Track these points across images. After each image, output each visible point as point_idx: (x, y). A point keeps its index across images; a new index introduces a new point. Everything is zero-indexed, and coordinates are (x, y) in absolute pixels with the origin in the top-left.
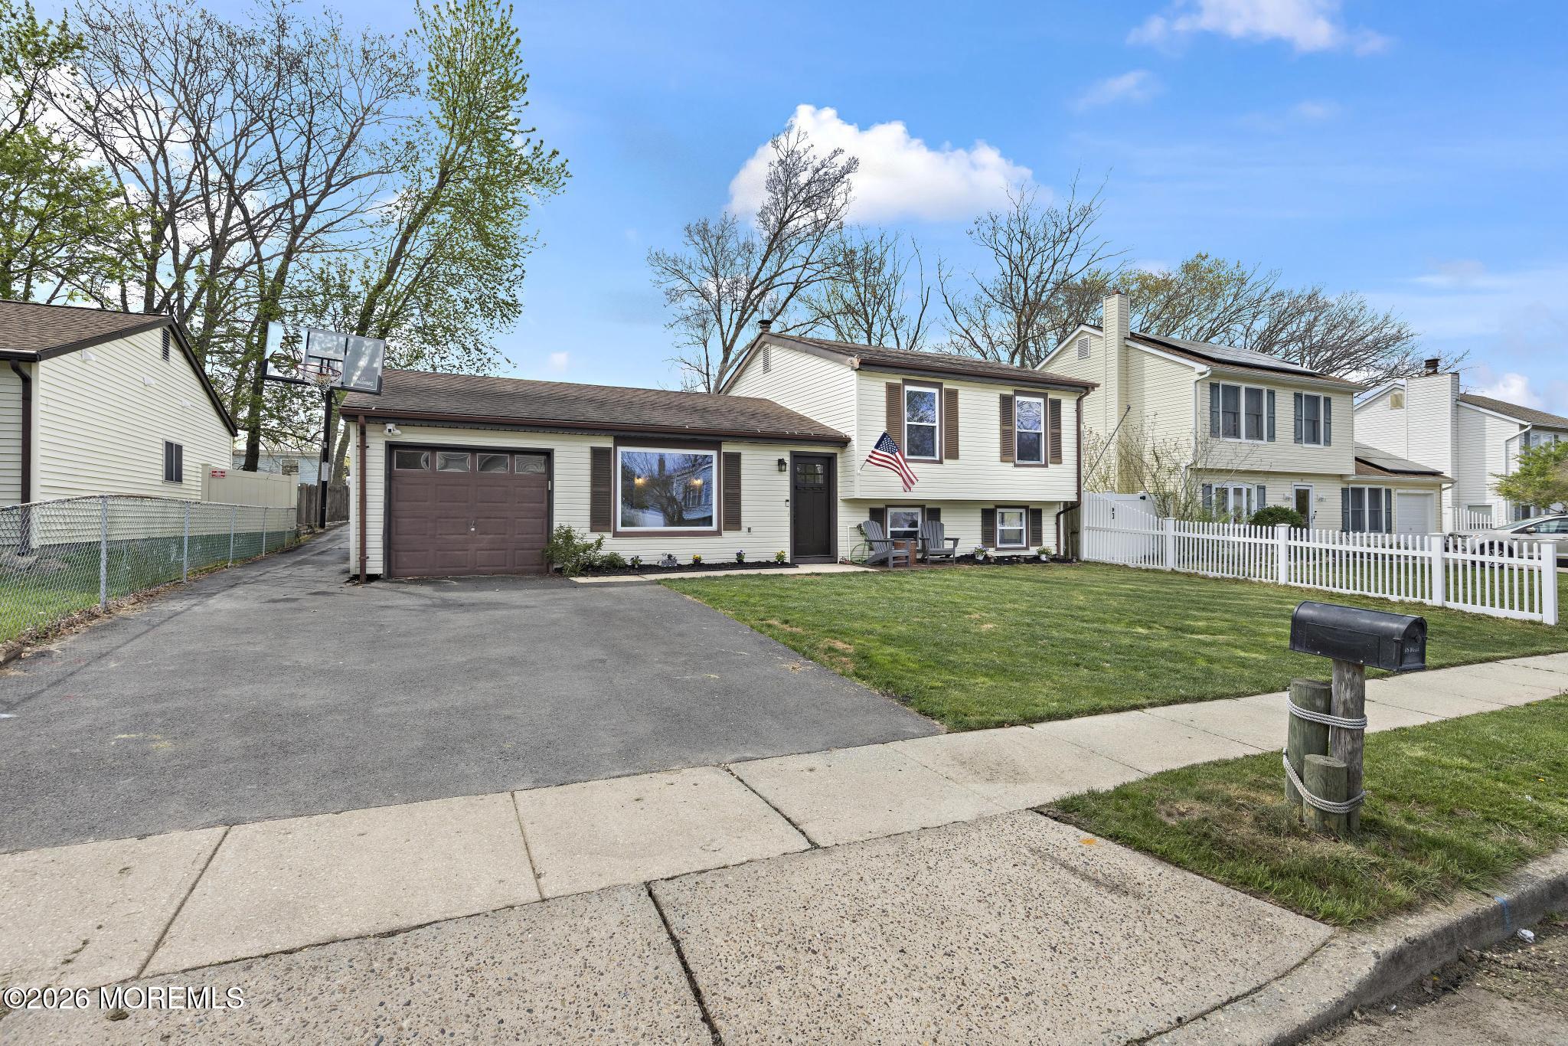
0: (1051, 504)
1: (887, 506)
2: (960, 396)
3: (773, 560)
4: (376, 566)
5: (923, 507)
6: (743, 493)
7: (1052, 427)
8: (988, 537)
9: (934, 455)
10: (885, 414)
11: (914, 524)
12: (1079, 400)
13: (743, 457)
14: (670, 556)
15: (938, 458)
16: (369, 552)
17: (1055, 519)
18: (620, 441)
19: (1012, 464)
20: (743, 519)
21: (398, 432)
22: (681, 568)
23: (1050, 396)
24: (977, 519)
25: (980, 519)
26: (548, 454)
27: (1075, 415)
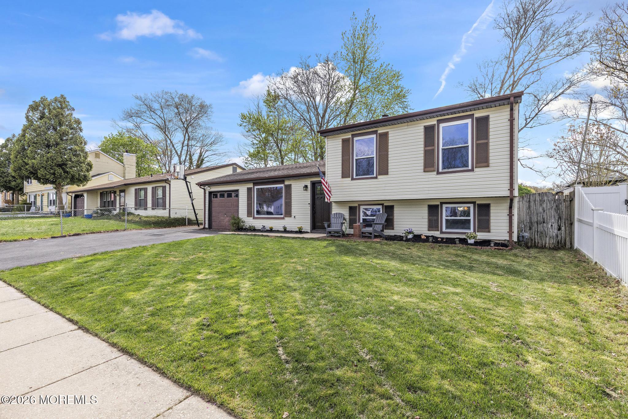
1: (360, 205)
2: (390, 135)
4: (207, 226)
5: (382, 205)
7: (479, 139)
9: (373, 174)
10: (341, 156)
12: (511, 108)
13: (292, 186)
14: (264, 226)
15: (375, 176)
16: (206, 222)
19: (436, 173)
20: (292, 212)
21: (211, 188)
22: (266, 231)
23: (476, 116)
24: (424, 212)
25: (427, 212)
26: (237, 191)
27: (509, 123)
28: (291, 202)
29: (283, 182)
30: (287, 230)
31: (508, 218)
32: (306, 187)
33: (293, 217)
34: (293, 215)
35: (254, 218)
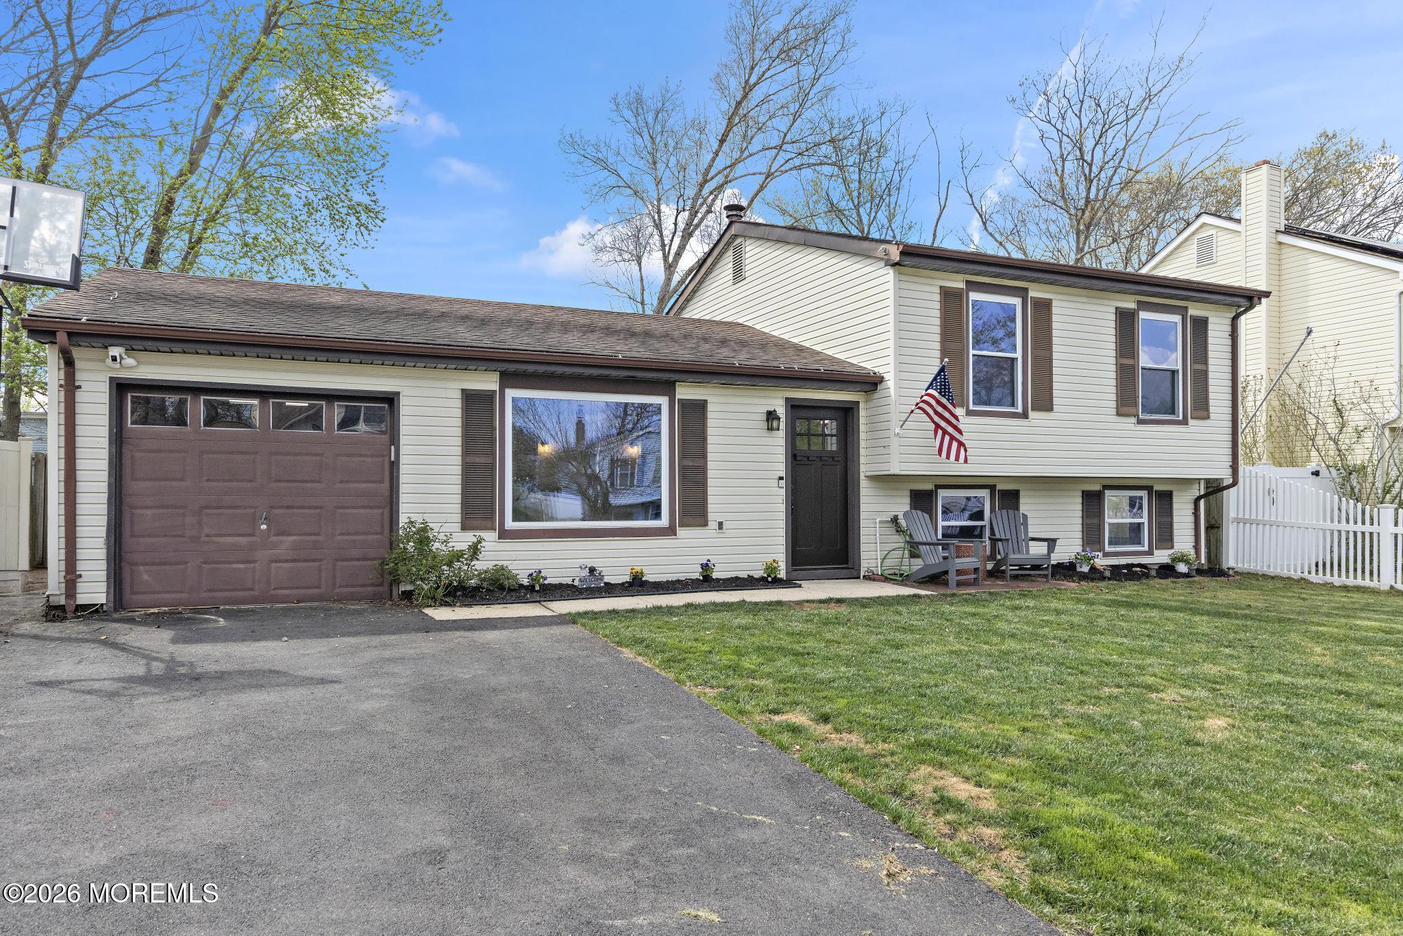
0: (1186, 482)
1: (938, 487)
2: (1054, 310)
3: (759, 574)
4: (94, 590)
5: (992, 488)
6: (710, 465)
7: (1194, 361)
8: (1092, 535)
9: (1013, 404)
10: (938, 338)
11: (979, 515)
12: (1235, 320)
13: (710, 407)
14: (592, 570)
15: (1020, 410)
16: (81, 567)
17: (1192, 506)
18: (510, 379)
19: (1134, 420)
20: (711, 508)
21: (129, 361)
22: (610, 590)
23: (1191, 312)
24: (1074, 507)
25: (1080, 507)
26: (391, 400)
27: (1229, 342)
28: (703, 470)
29: (667, 388)
30: (715, 575)
31: (1192, 519)
32: (771, 416)
33: (713, 525)
34: (713, 517)
35: (504, 535)
